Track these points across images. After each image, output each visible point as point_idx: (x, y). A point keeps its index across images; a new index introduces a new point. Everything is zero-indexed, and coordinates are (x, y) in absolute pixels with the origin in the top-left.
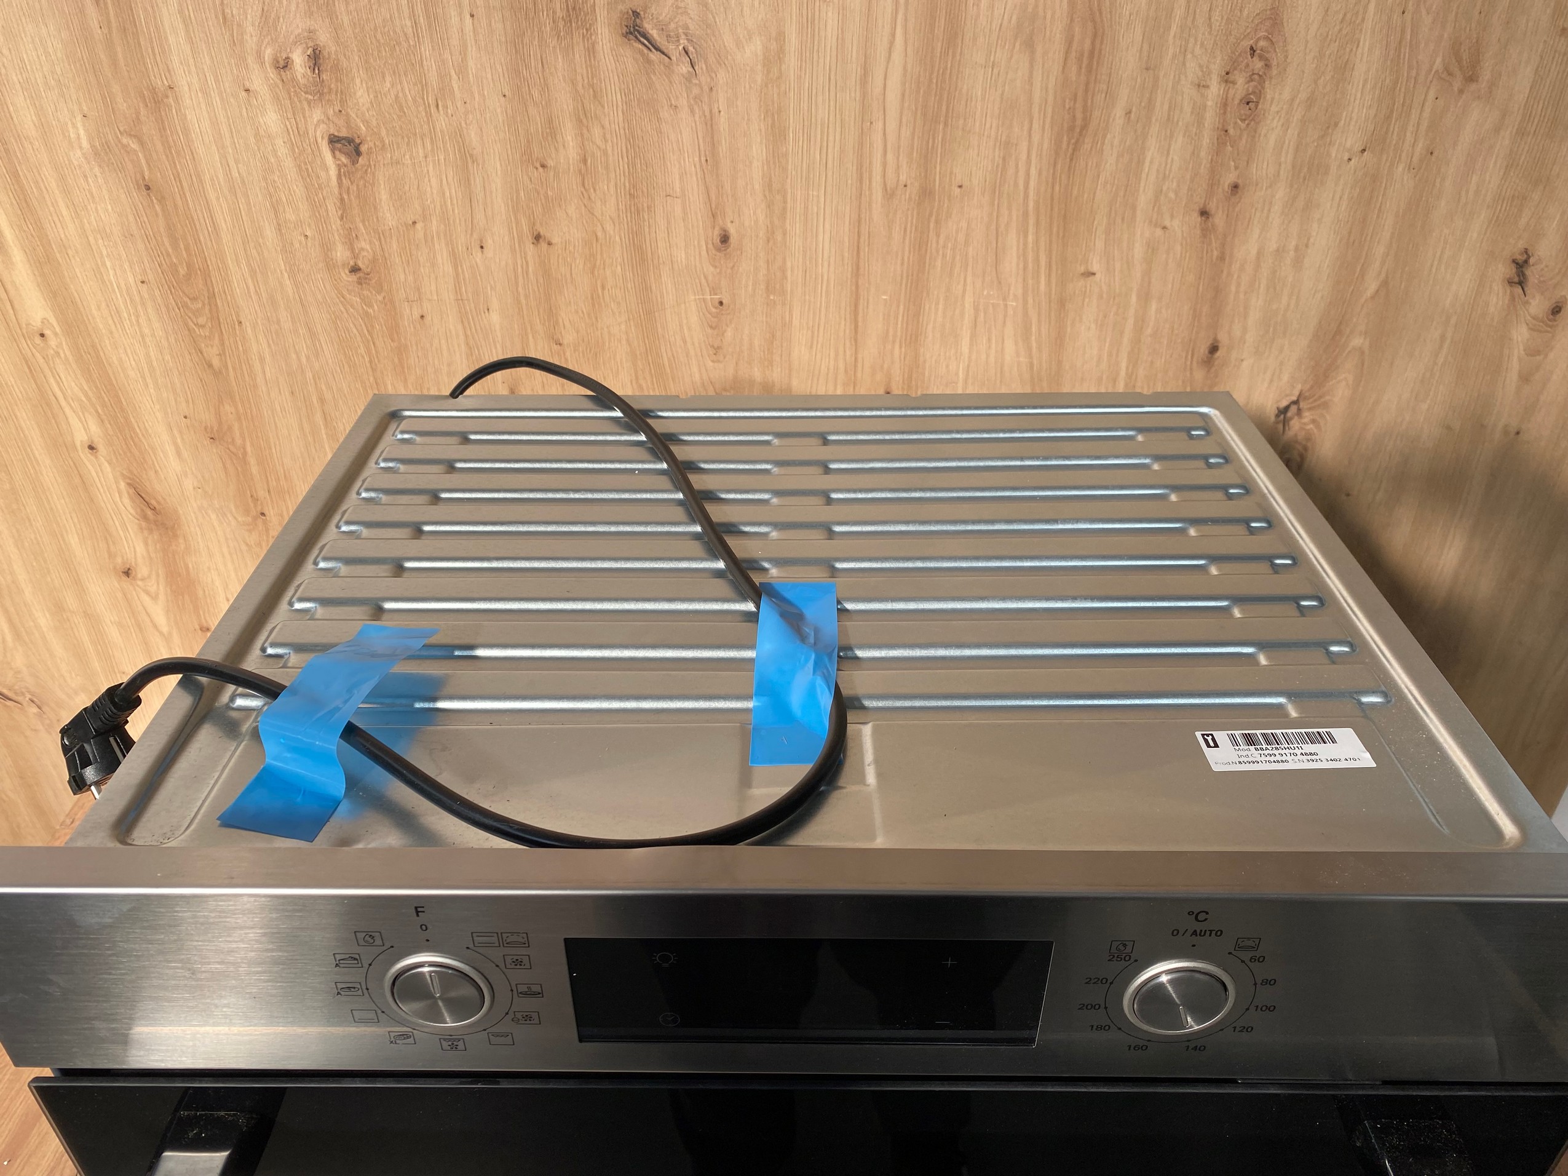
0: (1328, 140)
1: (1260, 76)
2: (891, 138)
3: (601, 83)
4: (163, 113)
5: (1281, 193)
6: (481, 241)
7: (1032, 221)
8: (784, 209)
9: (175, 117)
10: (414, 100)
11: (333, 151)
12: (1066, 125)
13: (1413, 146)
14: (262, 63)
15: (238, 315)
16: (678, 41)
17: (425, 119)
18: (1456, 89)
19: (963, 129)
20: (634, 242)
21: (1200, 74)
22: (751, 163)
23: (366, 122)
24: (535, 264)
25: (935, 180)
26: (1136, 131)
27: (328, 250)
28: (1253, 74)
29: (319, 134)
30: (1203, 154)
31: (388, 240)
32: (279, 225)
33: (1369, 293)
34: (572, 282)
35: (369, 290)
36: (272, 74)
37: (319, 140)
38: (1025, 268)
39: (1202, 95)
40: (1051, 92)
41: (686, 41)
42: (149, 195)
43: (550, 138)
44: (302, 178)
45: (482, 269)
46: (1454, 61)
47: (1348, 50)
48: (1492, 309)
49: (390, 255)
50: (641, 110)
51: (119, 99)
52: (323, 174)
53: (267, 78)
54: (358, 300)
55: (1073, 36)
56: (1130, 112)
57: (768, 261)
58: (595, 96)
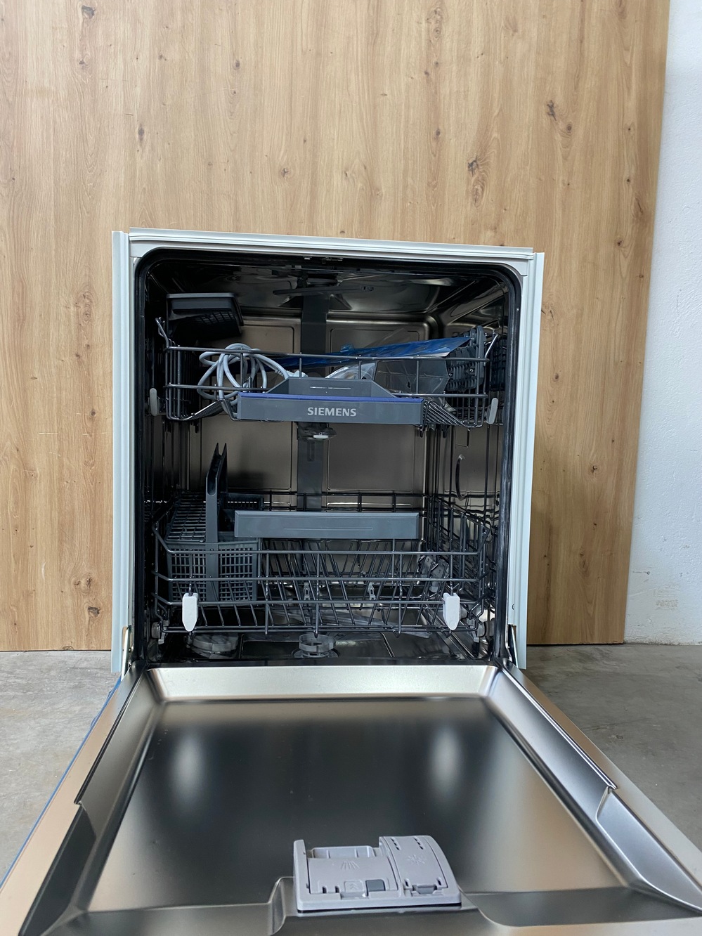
2: (304, 31)
38: (359, 90)
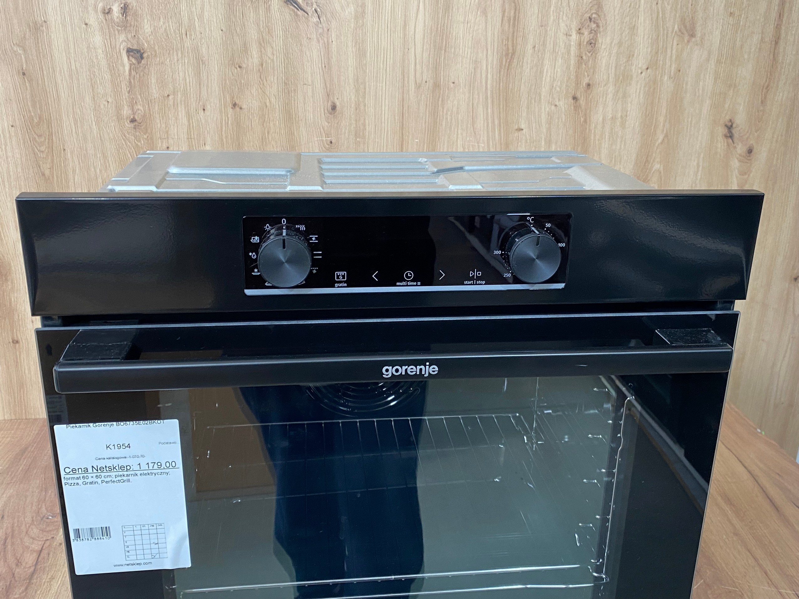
0: (630, 62)
1: (595, 31)
3: (272, 25)
4: (39, 35)
5: (611, 89)
6: (204, 106)
7: (489, 101)
8: (365, 92)
9: (45, 37)
10: (175, 32)
11: (128, 57)
12: (504, 53)
13: (670, 66)
14: (96, 11)
15: (64, 146)
16: (312, 5)
17: (179, 41)
18: (686, 41)
19: (454, 54)
20: (286, 107)
21: (567, 29)
22: (348, 68)
23: (148, 42)
24: (232, 119)
25: (441, 79)
26: (538, 56)
27: (119, 110)
28: (592, 30)
29: (121, 47)
30: (571, 69)
31: (153, 104)
32: (94, 95)
33: (660, 141)
34: (252, 130)
35: (140, 132)
36: (101, 16)
37: (122, 51)
39: (569, 40)
40: (496, 36)
41: (316, 6)
42: (24, 78)
43: (244, 53)
44: (110, 70)
45: (203, 121)
46: (683, 27)
47: (634, 20)
48: (719, 150)
49: (153, 113)
50: (292, 40)
51: (16, 27)
52: (121, 68)
53: (98, 18)
54: (133, 138)
55: (505, 9)
56: (534, 47)
57: (356, 120)
58: (269, 32)
